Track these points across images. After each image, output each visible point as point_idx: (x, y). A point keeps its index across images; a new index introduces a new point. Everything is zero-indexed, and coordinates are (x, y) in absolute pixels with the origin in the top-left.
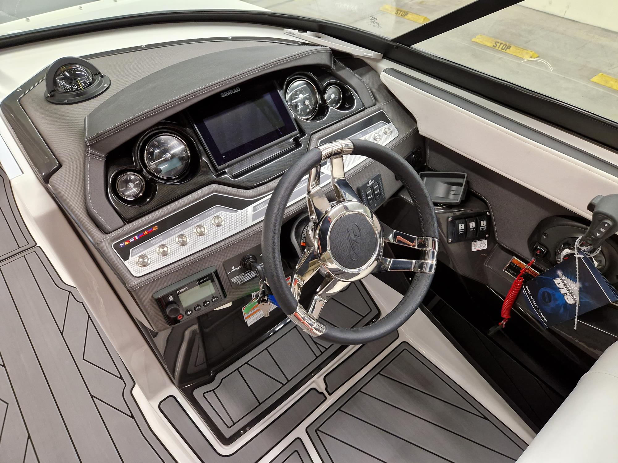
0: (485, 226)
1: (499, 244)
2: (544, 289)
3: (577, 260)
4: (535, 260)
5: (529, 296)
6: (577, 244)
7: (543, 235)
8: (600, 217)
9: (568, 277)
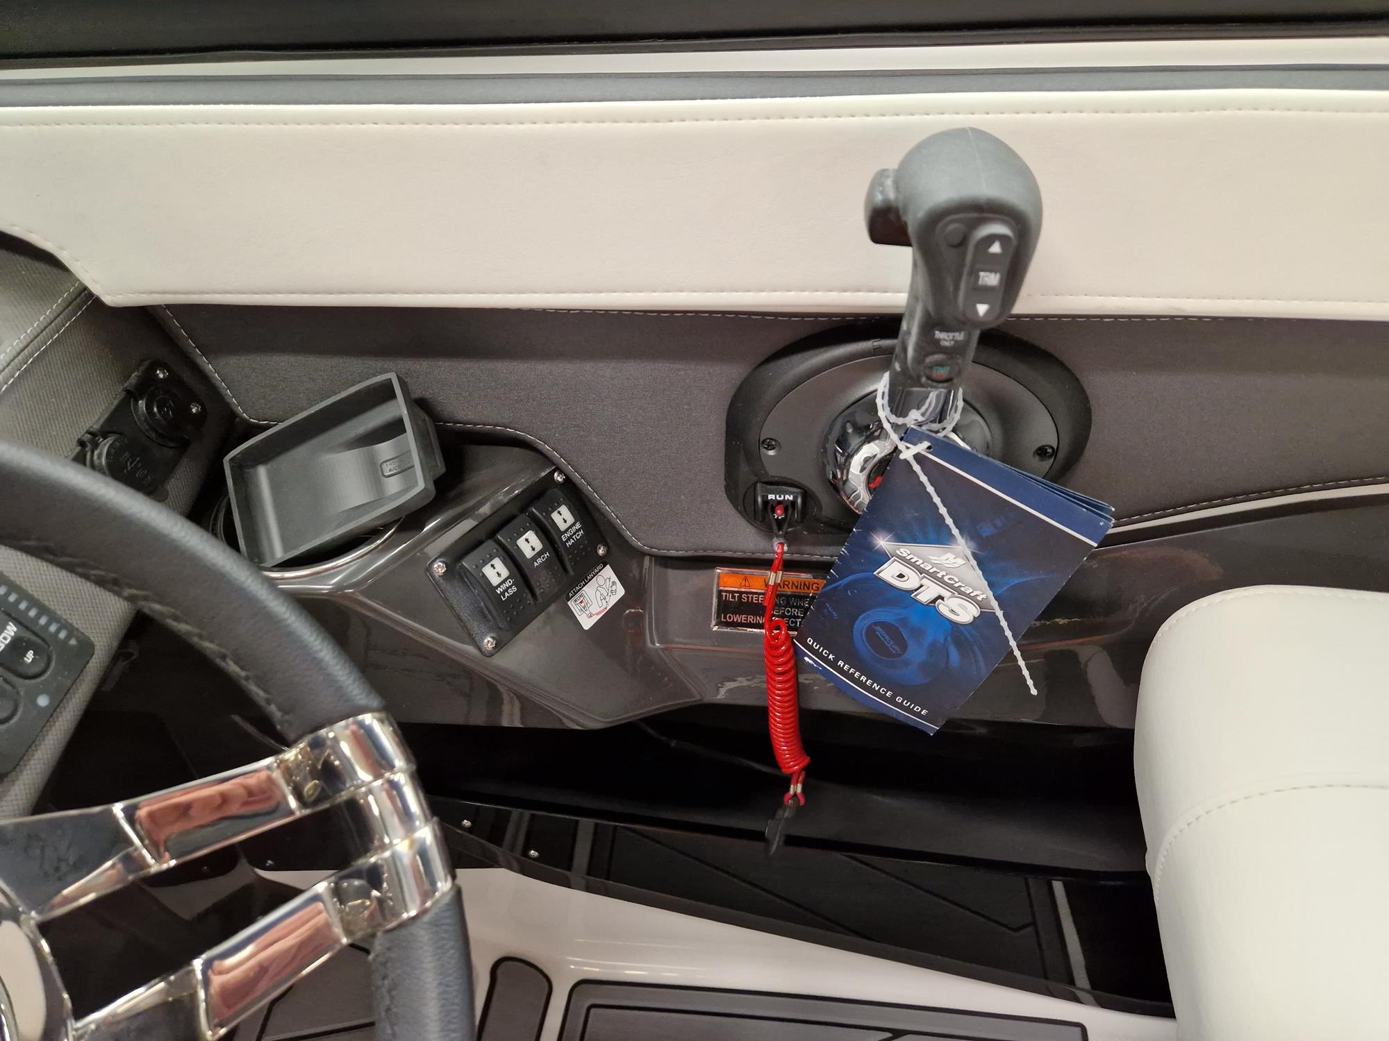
0: (574, 524)
1: (651, 556)
2: (864, 619)
3: (917, 468)
4: (782, 544)
5: (833, 664)
6: (883, 413)
7: (763, 450)
8: (953, 227)
9: (915, 540)
